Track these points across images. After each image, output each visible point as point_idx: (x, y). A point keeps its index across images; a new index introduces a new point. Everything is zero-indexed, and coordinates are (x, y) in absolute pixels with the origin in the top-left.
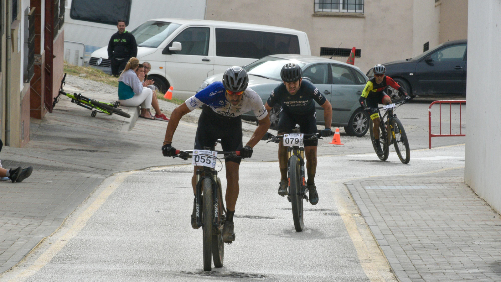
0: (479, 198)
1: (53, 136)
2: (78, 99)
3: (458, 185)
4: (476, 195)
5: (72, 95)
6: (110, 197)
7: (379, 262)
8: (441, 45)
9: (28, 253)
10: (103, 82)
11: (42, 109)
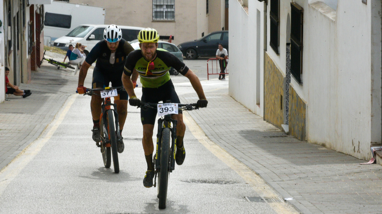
0: (237, 101)
1: (41, 78)
2: (51, 61)
3: (226, 96)
4: (235, 100)
5: (49, 59)
6: (72, 105)
7: (200, 132)
8: (210, 33)
9: (42, 132)
10: (61, 54)
11: (36, 66)
